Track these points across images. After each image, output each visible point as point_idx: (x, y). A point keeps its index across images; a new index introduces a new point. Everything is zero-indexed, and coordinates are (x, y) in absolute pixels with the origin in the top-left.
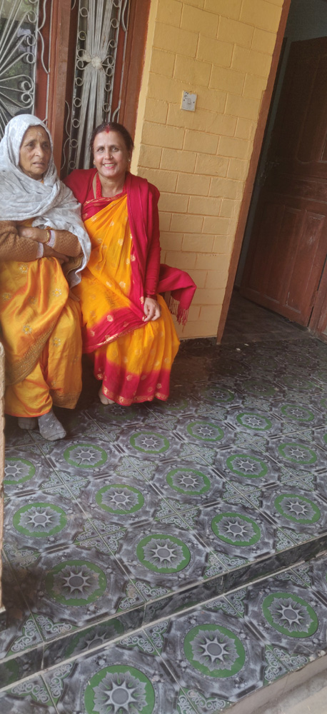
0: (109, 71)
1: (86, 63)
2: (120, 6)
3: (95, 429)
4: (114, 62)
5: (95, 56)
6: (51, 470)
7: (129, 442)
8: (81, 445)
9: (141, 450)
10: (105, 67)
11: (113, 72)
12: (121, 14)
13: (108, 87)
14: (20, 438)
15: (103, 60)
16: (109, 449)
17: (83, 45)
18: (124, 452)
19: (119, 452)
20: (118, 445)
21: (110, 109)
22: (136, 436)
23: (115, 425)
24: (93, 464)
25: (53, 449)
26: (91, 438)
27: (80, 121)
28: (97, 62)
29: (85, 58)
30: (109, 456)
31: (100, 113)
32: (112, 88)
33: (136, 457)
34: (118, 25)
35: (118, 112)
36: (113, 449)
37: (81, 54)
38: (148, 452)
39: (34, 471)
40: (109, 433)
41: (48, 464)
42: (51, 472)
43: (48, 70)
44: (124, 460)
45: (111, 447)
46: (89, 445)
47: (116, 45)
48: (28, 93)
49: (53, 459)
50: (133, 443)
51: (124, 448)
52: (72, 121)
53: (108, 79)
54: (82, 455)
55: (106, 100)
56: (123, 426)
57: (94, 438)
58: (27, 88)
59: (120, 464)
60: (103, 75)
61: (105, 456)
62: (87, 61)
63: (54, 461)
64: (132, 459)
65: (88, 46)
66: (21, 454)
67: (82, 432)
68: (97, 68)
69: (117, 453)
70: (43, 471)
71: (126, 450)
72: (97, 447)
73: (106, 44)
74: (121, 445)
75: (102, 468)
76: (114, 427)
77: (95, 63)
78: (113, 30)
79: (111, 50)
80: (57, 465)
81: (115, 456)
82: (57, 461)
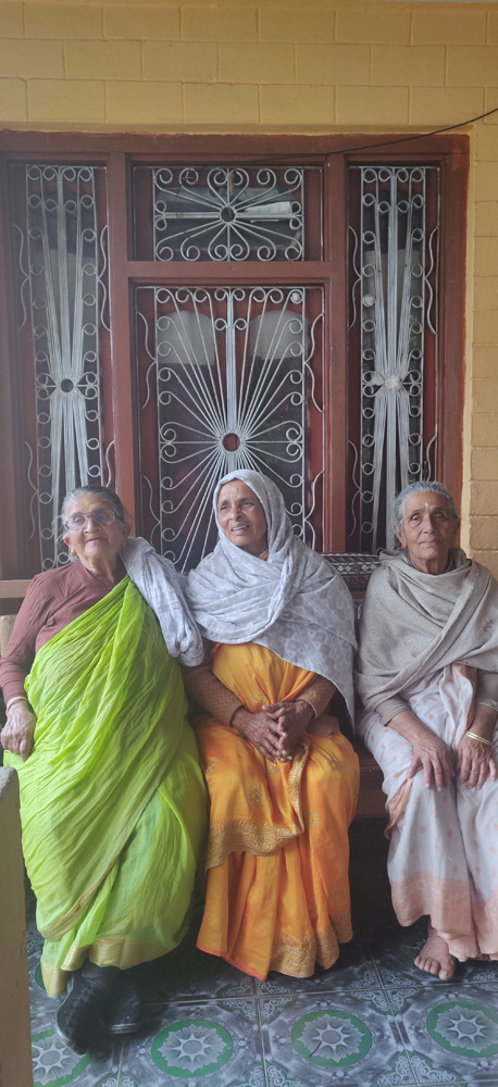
0: (416, 389)
1: (377, 388)
2: (422, 305)
3: (372, 980)
4: (421, 376)
5: (390, 377)
6: (258, 1058)
7: (425, 1020)
8: (332, 1012)
9: (444, 1044)
10: (407, 387)
11: (421, 390)
12: (426, 315)
13: (415, 411)
14: (235, 984)
15: (403, 378)
16: (381, 1030)
17: (371, 365)
18: (407, 1041)
19: (398, 1040)
20: (401, 1025)
21: (420, 439)
22: (442, 1008)
23: (410, 978)
24: (337, 1060)
25: (279, 1014)
26: (355, 999)
27: (374, 466)
28: (393, 383)
29: (375, 381)
30: (374, 1046)
31: (404, 449)
32: (421, 410)
33: (428, 1059)
34: (422, 330)
35: (434, 442)
36: (389, 1032)
37: (369, 378)
38: (457, 1051)
39: (226, 1056)
40: (394, 993)
41: (260, 1045)
42: (255, 1063)
43: (321, 408)
44: (401, 1061)
45: (387, 1026)
46: (344, 1015)
47: (421, 355)
48: (295, 442)
49: (272, 1034)
50: (431, 1024)
51: (411, 1033)
52: (362, 467)
53: (414, 400)
54: (327, 1037)
55: (414, 427)
56: (425, 983)
57: (361, 1001)
58: (294, 436)
59: (389, 1068)
60: (405, 396)
61: (366, 1046)
62: (378, 384)
63: (271, 1039)
64: (418, 1062)
65: (378, 366)
66: (224, 1015)
67: (345, 986)
68: (394, 391)
69: (392, 1041)
70: (243, 1058)
71: (412, 1039)
72: (359, 1023)
73: (405, 355)
74: (407, 1025)
75: (350, 1073)
76: (407, 982)
77: (390, 384)
78: (415, 336)
79: (414, 364)
80: (274, 1049)
81: (385, 1048)
82: (276, 1041)
